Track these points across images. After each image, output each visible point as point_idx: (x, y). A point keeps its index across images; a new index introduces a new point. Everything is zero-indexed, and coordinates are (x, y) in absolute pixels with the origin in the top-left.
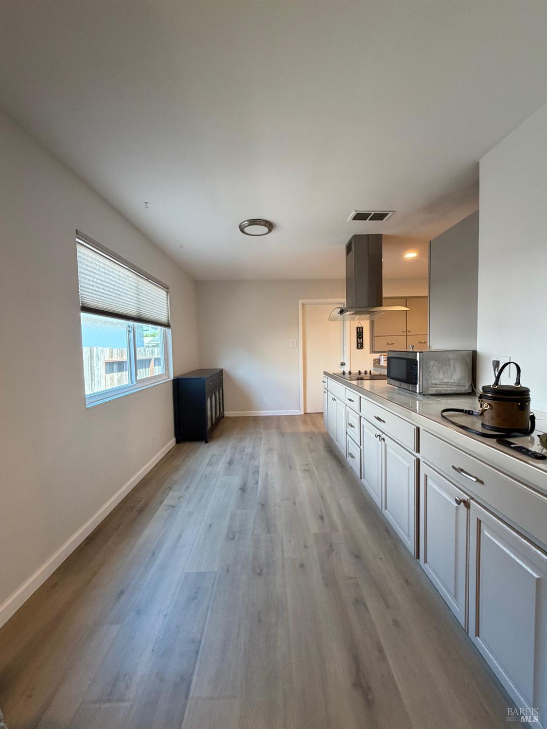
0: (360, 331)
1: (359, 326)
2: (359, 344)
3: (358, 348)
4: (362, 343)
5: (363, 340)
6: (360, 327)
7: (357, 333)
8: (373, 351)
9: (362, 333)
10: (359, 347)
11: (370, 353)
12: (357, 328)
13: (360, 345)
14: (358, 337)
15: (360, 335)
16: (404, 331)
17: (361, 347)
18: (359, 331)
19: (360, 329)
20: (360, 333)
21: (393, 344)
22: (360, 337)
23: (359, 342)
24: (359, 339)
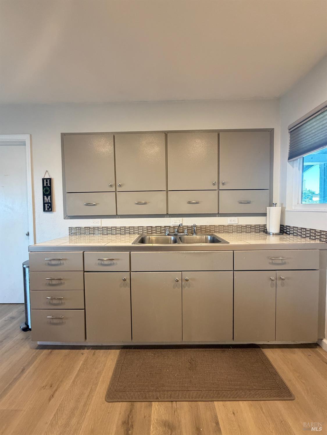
0: (47, 184)
1: (47, 177)
2: (46, 205)
3: (44, 210)
4: (51, 203)
5: (51, 197)
6: (47, 179)
8: (68, 216)
9: (50, 187)
10: (46, 209)
11: (64, 219)
12: (43, 179)
13: (48, 207)
14: (44, 195)
15: (47, 191)
16: (111, 186)
17: (48, 209)
18: (45, 185)
19: (47, 181)
20: (47, 187)
21: (94, 205)
22: (47, 193)
23: (46, 201)
24: (45, 197)
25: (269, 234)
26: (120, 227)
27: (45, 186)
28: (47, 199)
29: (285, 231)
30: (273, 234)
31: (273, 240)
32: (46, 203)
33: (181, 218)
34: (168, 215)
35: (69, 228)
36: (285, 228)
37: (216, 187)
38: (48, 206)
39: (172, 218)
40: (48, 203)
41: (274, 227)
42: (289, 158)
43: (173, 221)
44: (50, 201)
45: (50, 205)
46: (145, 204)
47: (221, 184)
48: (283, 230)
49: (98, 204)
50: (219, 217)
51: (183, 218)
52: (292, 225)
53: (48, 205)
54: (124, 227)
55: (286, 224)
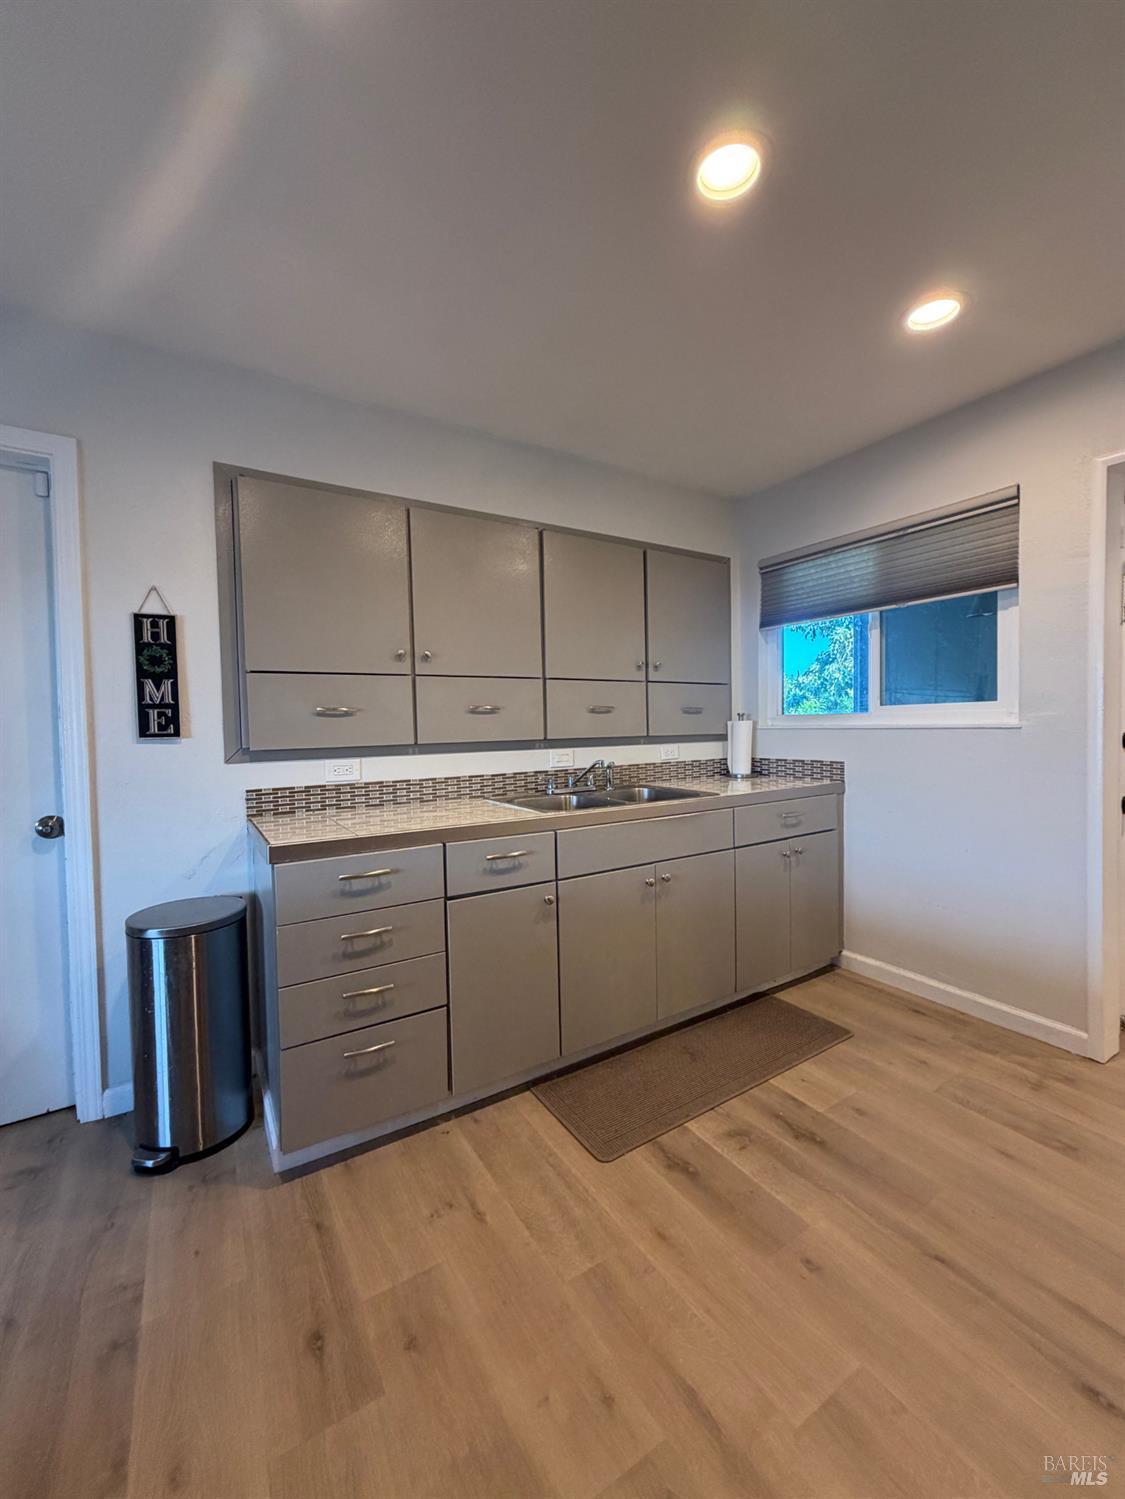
0: (155, 636)
1: (153, 608)
2: (153, 714)
3: (144, 731)
4: (175, 708)
5: (175, 686)
6: (155, 619)
7: (140, 647)
8: (241, 749)
9: (172, 649)
10: (154, 728)
11: (227, 761)
12: (138, 619)
13: (161, 719)
14: (141, 674)
15: (155, 661)
16: (400, 657)
17: (161, 727)
18: (147, 637)
19: (154, 625)
20: (155, 647)
21: (346, 714)
22: (158, 670)
23: (151, 699)
24: (149, 685)
25: (736, 777)
26: (420, 780)
27: (149, 645)
28: (158, 689)
29: (759, 769)
30: (743, 777)
31: (741, 788)
32: (154, 706)
33: (572, 749)
34: (549, 743)
35: (248, 791)
36: (759, 764)
37: (641, 676)
38: (159, 717)
39: (551, 751)
40: (162, 705)
41: (741, 765)
42: (763, 625)
43: (553, 759)
44: (169, 700)
45: (169, 712)
46: (493, 711)
47: (651, 669)
48: (758, 769)
49: (359, 710)
50: (644, 744)
51: (576, 749)
52: (773, 757)
53: (160, 715)
54: (431, 779)
55: (759, 756)
